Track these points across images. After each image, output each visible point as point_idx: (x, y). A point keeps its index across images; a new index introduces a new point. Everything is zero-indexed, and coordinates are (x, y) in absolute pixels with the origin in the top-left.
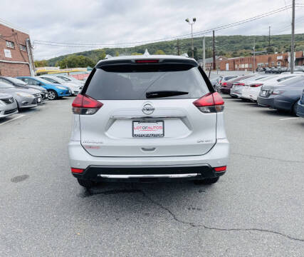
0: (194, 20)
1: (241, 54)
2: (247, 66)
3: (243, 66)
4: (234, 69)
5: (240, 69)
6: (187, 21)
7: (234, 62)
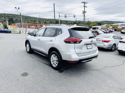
0: (19, 8)
1: (30, 23)
2: (34, 27)
3: (32, 27)
4: (30, 28)
5: (32, 28)
6: (15, 8)
7: (29, 25)
